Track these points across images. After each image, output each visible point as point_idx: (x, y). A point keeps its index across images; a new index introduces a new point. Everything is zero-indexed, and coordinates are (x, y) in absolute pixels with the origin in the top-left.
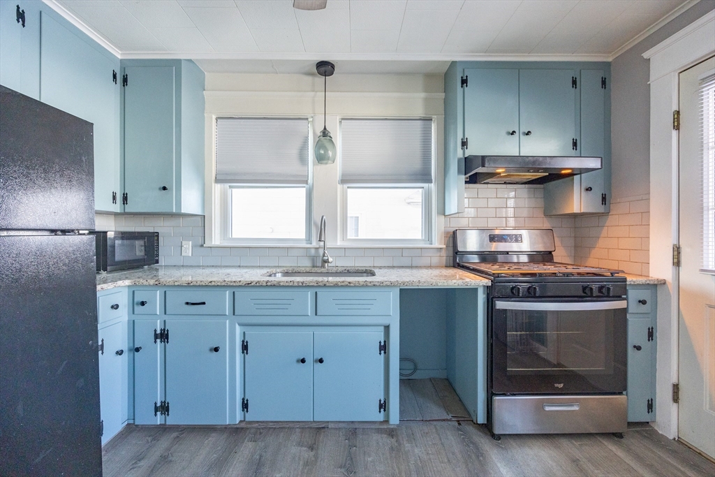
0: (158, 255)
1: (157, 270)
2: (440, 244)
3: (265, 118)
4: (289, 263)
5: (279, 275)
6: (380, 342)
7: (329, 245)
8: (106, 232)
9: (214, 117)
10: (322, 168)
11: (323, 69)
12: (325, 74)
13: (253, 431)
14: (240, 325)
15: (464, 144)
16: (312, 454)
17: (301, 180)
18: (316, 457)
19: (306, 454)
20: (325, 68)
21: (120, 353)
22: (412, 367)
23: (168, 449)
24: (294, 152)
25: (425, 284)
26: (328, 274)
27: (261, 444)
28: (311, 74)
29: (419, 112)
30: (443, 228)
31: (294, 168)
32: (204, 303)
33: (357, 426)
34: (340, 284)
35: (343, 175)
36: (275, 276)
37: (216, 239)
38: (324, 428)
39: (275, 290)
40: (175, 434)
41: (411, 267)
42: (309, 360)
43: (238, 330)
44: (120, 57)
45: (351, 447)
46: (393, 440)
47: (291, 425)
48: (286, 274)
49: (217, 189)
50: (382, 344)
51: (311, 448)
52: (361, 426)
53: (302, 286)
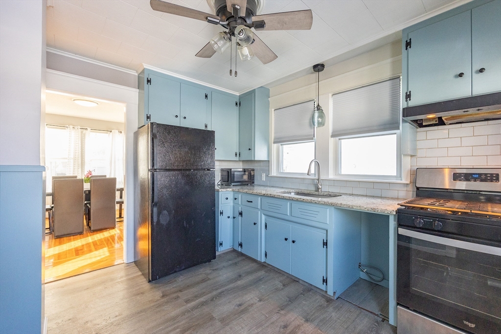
0: (254, 180)
1: (253, 186)
2: (406, 181)
3: (294, 105)
4: (303, 188)
5: (293, 194)
6: (324, 240)
7: (322, 177)
8: (231, 169)
9: (273, 110)
10: (321, 128)
11: (317, 69)
12: (319, 71)
13: (269, 269)
14: (264, 214)
15: (408, 96)
16: (282, 287)
17: (310, 138)
18: (282, 289)
19: (280, 285)
20: (318, 68)
21: (229, 217)
22: (381, 276)
23: (239, 261)
24: (307, 121)
25: (345, 206)
26: (319, 196)
27: (267, 274)
28: (312, 73)
29: (388, 74)
30: (409, 167)
31: (307, 131)
32: (252, 202)
33: (313, 288)
34: (299, 200)
35: (333, 132)
36: (291, 194)
37: (274, 173)
38: (297, 281)
39: (272, 199)
40: (244, 258)
41: (381, 197)
42: (290, 240)
43: (263, 217)
44: (238, 95)
45: (301, 294)
46: (326, 303)
47: (284, 273)
48: (298, 194)
49: (274, 147)
50: (325, 241)
51: (284, 285)
52: (315, 289)
53: (283, 199)
